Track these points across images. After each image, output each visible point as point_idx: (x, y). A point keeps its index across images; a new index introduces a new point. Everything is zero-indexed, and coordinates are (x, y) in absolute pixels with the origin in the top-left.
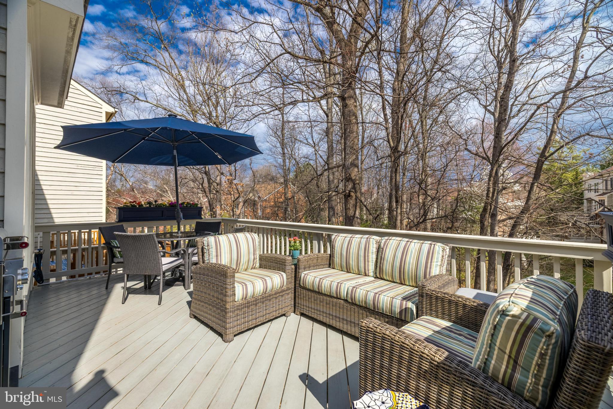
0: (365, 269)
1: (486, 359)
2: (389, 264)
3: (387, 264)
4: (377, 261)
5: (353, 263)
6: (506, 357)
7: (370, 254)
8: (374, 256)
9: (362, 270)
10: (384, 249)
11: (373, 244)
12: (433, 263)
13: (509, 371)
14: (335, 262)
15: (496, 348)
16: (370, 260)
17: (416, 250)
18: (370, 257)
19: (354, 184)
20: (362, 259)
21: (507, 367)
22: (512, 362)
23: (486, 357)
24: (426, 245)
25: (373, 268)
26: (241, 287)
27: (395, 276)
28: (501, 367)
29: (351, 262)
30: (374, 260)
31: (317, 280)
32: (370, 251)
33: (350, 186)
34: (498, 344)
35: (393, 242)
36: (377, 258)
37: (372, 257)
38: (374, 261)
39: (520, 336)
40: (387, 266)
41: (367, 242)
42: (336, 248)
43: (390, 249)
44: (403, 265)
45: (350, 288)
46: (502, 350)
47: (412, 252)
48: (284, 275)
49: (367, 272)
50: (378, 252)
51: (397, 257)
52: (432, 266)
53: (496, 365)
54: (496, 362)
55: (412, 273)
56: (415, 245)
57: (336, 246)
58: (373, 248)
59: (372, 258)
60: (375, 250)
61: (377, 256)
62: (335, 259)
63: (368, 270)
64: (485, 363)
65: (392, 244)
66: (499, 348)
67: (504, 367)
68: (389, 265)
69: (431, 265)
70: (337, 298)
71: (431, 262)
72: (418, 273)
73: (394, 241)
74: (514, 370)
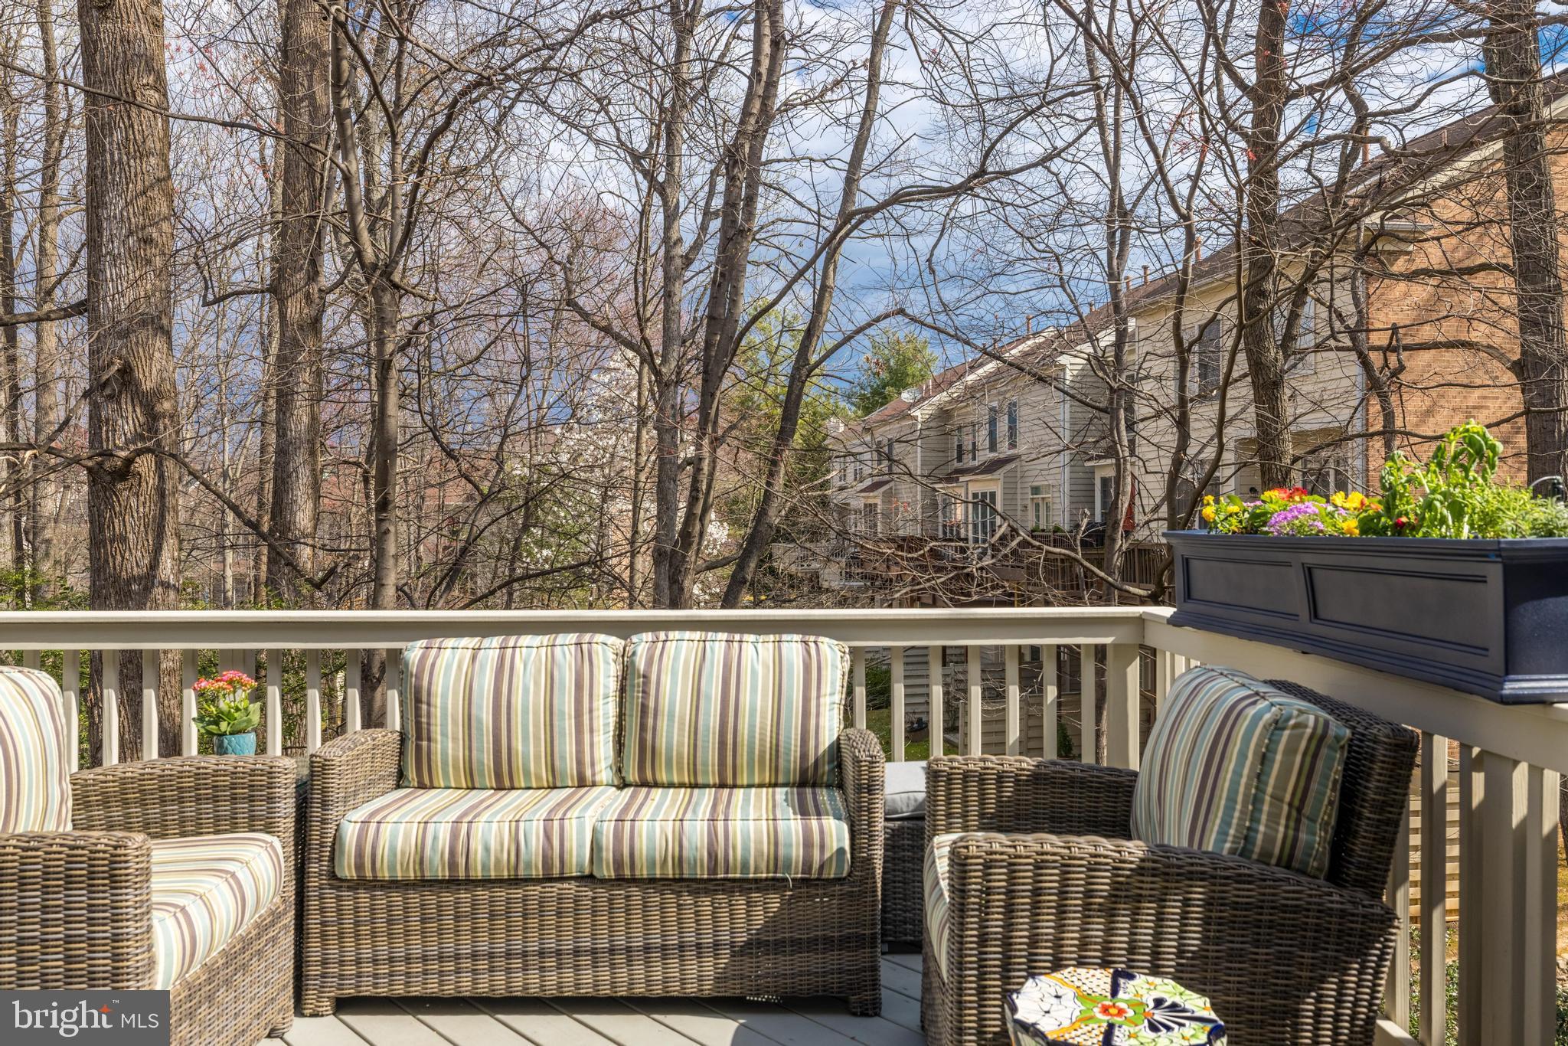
0: (580, 762)
1: (1249, 829)
2: (682, 724)
3: (670, 726)
4: (620, 728)
5: (527, 748)
6: (1286, 808)
7: (598, 703)
8: (612, 709)
9: (571, 766)
10: (654, 678)
11: (607, 663)
12: (822, 700)
13: (1291, 832)
14: (438, 758)
15: (1268, 798)
16: (599, 723)
17: (765, 666)
18: (599, 713)
19: (153, 417)
20: (567, 724)
21: (1287, 827)
22: (1294, 813)
23: (1247, 824)
24: (793, 646)
25: (611, 753)
26: (171, 922)
27: (705, 764)
28: (1277, 831)
29: (518, 745)
30: (612, 721)
31: (444, 832)
32: (599, 691)
33: (127, 422)
34: (1270, 789)
35: (677, 650)
36: (621, 716)
37: (606, 712)
38: (612, 728)
39: (1308, 759)
40: (671, 735)
41: (584, 659)
42: (438, 701)
43: (674, 674)
44: (731, 719)
45: (608, 829)
46: (1277, 798)
47: (754, 672)
48: (276, 842)
49: (588, 773)
50: (622, 690)
51: (708, 698)
52: (822, 709)
53: (1269, 831)
54: (1267, 826)
55: (762, 740)
56: (756, 651)
57: (438, 688)
58: (606, 679)
59: (606, 714)
60: (613, 685)
61: (621, 705)
62: (438, 748)
63: (593, 765)
64: (1246, 838)
65: (676, 659)
66: (1272, 797)
67: (1282, 829)
68: (681, 729)
69: (818, 706)
70: (549, 879)
71: (818, 697)
72: (782, 738)
73: (682, 647)
74: (1297, 830)
